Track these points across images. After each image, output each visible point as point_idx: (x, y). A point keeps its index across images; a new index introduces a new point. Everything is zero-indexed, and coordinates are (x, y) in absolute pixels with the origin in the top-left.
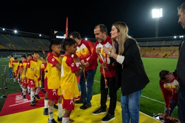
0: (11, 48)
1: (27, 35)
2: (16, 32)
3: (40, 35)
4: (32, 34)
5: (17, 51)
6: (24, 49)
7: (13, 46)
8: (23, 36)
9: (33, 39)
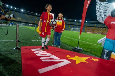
0: (19, 20)
1: (29, 13)
2: (22, 10)
3: (37, 14)
4: (32, 13)
5: (22, 22)
6: (26, 21)
7: (20, 19)
8: (26, 14)
9: (32, 16)
